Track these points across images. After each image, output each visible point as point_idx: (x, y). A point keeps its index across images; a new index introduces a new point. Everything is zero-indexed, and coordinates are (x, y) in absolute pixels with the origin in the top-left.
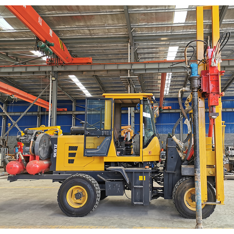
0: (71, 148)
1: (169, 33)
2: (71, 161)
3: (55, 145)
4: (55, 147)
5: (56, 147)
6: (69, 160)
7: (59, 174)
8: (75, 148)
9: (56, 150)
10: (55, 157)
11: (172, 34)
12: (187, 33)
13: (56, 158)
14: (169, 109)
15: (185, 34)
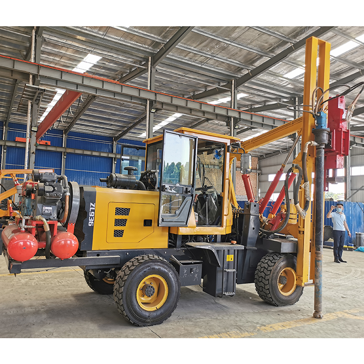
0: (119, 211)
1: (100, 34)
2: (118, 234)
3: (91, 204)
4: (91, 208)
5: (94, 209)
6: (115, 231)
7: (98, 255)
8: (126, 211)
9: (93, 213)
10: (91, 225)
11: (105, 37)
12: (124, 43)
13: (92, 227)
14: (46, 145)
15: (121, 44)
